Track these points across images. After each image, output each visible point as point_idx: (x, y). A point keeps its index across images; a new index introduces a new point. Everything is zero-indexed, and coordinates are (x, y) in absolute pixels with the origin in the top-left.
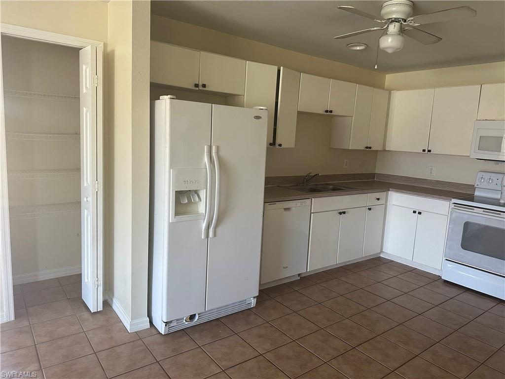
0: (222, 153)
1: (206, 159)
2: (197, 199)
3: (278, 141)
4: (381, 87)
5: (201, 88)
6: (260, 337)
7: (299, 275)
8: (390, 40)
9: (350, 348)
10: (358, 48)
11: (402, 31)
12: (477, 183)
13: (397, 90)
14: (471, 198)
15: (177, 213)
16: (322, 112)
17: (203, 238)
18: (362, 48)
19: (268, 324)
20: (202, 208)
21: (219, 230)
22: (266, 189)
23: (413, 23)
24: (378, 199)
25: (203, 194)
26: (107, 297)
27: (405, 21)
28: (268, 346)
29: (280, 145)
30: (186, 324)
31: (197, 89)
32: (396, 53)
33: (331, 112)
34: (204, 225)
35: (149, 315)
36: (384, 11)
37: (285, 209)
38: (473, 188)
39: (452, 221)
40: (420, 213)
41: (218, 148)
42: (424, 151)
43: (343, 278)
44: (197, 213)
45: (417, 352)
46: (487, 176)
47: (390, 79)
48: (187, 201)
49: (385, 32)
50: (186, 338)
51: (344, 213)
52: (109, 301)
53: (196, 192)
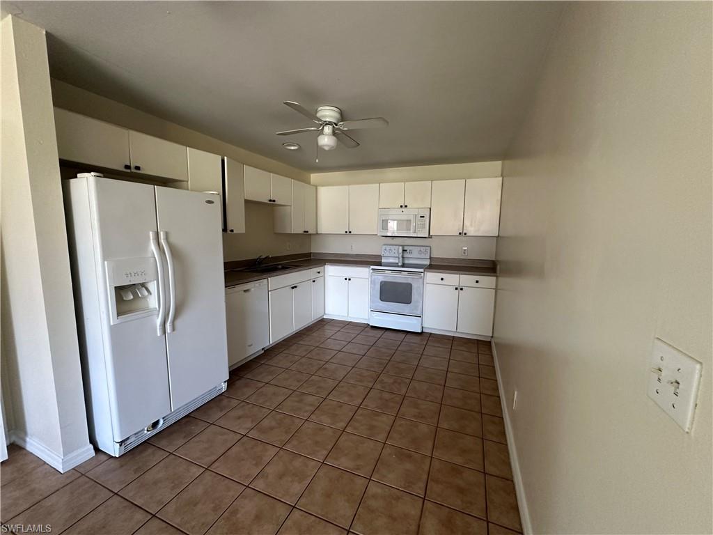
0: (173, 239)
1: (153, 247)
2: (146, 293)
3: (230, 227)
5: (133, 170)
7: (263, 349)
8: (326, 139)
9: (322, 400)
10: (292, 148)
12: (382, 254)
13: (323, 186)
14: (380, 264)
15: (119, 314)
16: (266, 201)
17: (159, 335)
18: (296, 148)
19: (244, 403)
20: (153, 302)
21: (178, 323)
23: (343, 126)
24: (319, 272)
25: (152, 286)
27: (336, 125)
28: (249, 425)
29: (232, 231)
30: (148, 434)
31: (129, 171)
33: (274, 201)
34: (159, 321)
36: (319, 115)
37: (245, 291)
38: (380, 257)
39: (373, 282)
40: (350, 279)
41: (167, 235)
42: (346, 232)
43: (301, 342)
44: (146, 309)
46: (388, 248)
47: (314, 177)
48: (132, 297)
49: (321, 132)
50: (150, 451)
51: (296, 287)
53: (143, 285)
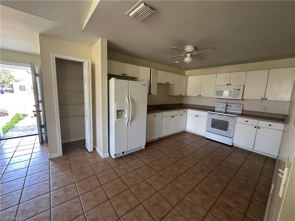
0: (132, 97)
1: (127, 99)
2: (124, 113)
3: (151, 93)
4: (185, 75)
5: (125, 75)
6: (147, 158)
7: (159, 138)
10: (177, 62)
11: (191, 56)
12: (216, 106)
13: (190, 76)
14: (214, 111)
15: (117, 118)
16: (165, 83)
17: (126, 126)
19: (149, 154)
20: (126, 116)
21: (132, 123)
22: (147, 109)
23: (195, 53)
24: (184, 112)
25: (126, 111)
26: (94, 147)
27: (192, 53)
28: (149, 161)
30: (122, 155)
31: (123, 76)
32: (190, 63)
33: (168, 83)
34: (127, 122)
35: (109, 152)
36: (185, 49)
37: (154, 116)
39: (208, 119)
40: (198, 116)
41: (131, 95)
42: (199, 96)
44: (124, 117)
45: (198, 161)
46: (219, 104)
47: (187, 72)
48: (120, 114)
50: (122, 160)
52: (95, 148)
53: (124, 110)
